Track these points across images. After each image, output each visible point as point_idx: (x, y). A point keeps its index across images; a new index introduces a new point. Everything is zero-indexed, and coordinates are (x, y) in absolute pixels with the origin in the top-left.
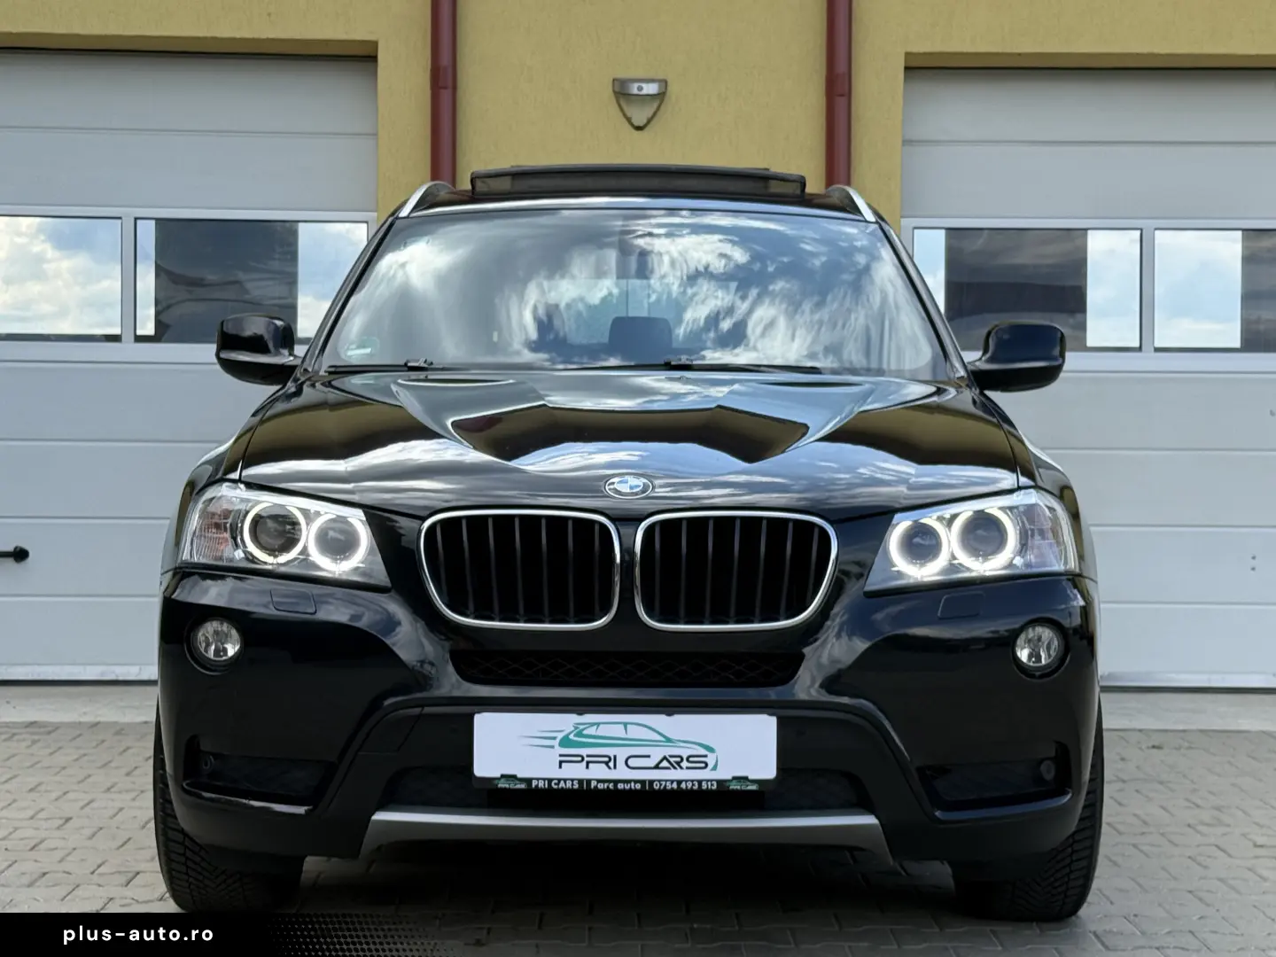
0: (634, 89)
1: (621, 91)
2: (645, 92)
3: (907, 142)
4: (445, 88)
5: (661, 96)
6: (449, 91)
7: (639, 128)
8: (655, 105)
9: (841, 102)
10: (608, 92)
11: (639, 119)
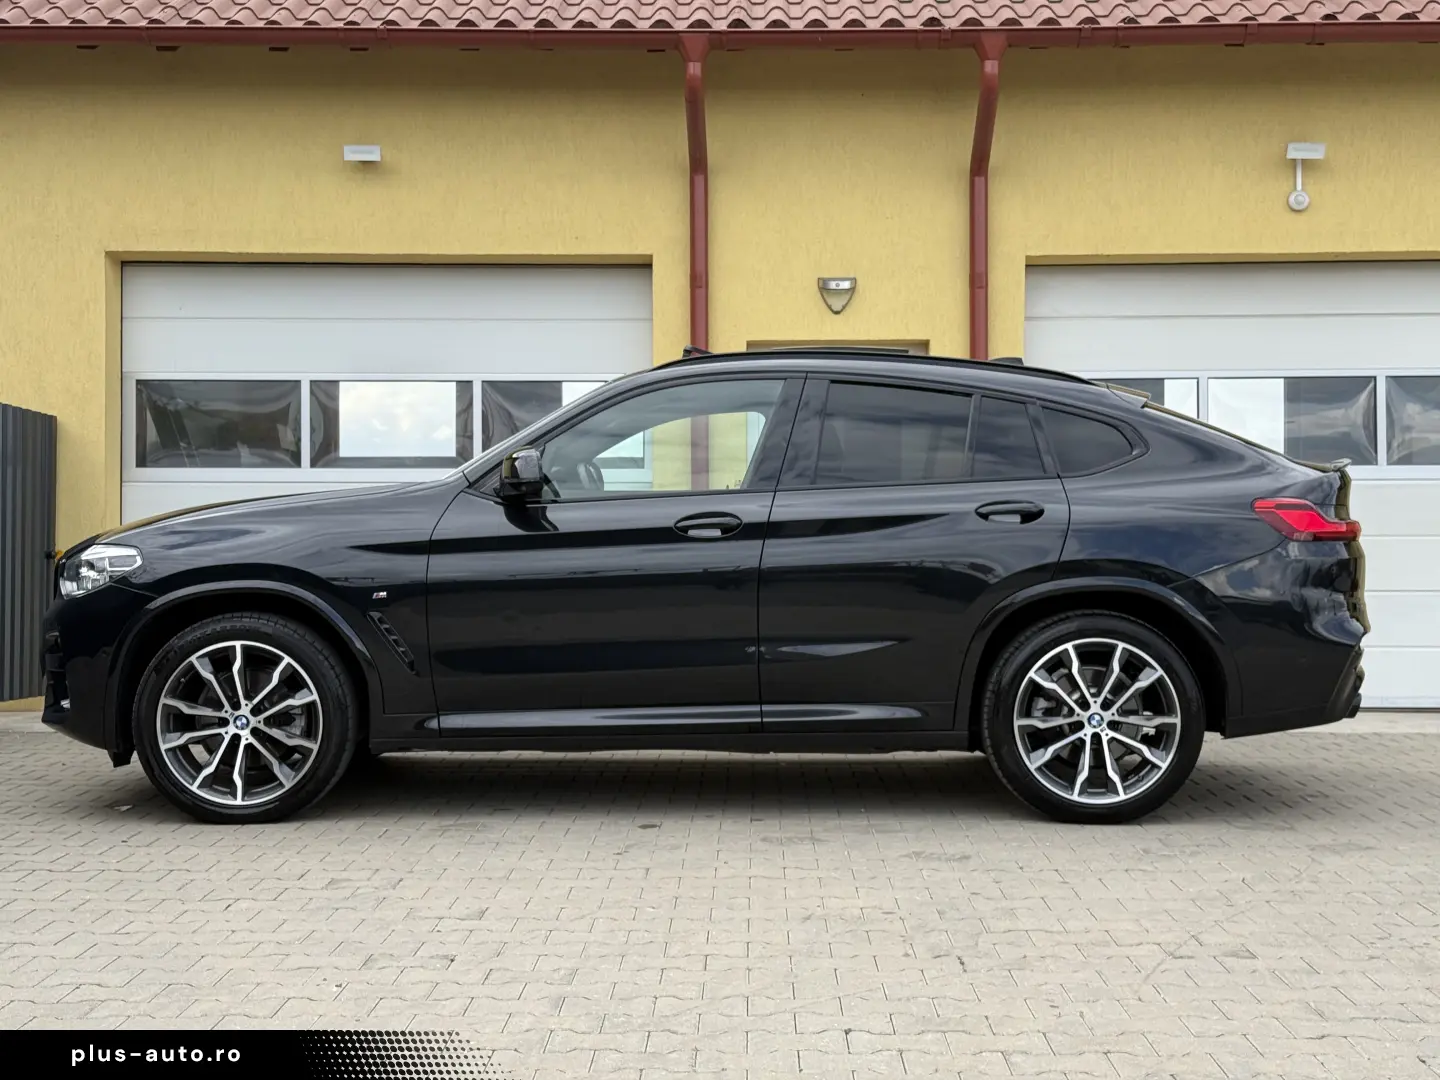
0: (833, 285)
1: (823, 287)
2: (840, 288)
3: (1027, 318)
4: (701, 287)
5: (852, 290)
6: (703, 290)
7: (837, 313)
8: (848, 297)
9: (980, 293)
10: (816, 288)
11: (837, 306)
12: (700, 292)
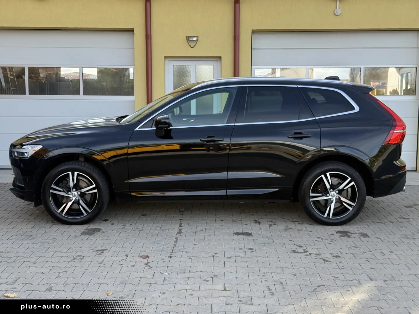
1: (188, 39)
2: (193, 40)
3: (253, 49)
4: (149, 39)
7: (192, 48)
8: (196, 42)
9: (237, 41)
10: (185, 39)
11: (192, 45)
12: (149, 41)
